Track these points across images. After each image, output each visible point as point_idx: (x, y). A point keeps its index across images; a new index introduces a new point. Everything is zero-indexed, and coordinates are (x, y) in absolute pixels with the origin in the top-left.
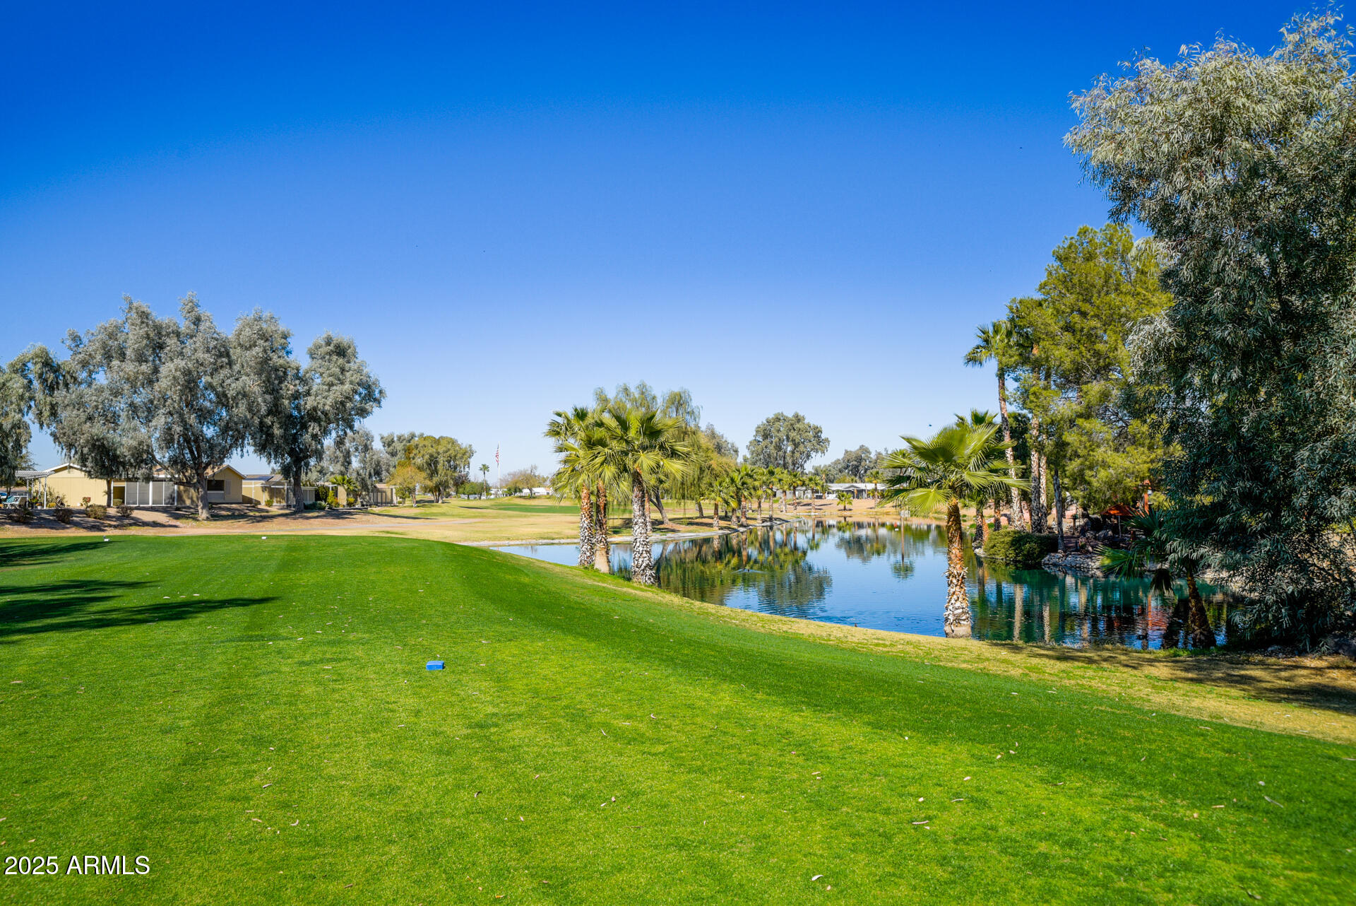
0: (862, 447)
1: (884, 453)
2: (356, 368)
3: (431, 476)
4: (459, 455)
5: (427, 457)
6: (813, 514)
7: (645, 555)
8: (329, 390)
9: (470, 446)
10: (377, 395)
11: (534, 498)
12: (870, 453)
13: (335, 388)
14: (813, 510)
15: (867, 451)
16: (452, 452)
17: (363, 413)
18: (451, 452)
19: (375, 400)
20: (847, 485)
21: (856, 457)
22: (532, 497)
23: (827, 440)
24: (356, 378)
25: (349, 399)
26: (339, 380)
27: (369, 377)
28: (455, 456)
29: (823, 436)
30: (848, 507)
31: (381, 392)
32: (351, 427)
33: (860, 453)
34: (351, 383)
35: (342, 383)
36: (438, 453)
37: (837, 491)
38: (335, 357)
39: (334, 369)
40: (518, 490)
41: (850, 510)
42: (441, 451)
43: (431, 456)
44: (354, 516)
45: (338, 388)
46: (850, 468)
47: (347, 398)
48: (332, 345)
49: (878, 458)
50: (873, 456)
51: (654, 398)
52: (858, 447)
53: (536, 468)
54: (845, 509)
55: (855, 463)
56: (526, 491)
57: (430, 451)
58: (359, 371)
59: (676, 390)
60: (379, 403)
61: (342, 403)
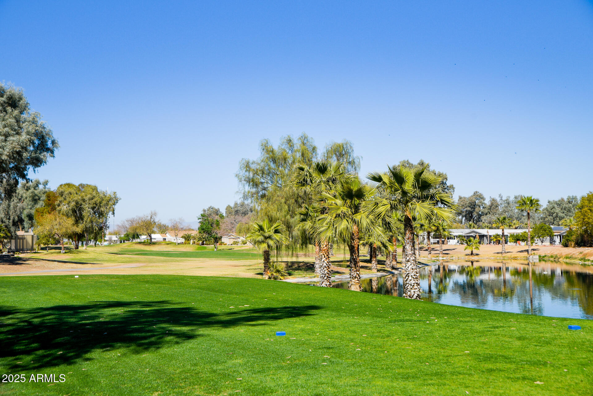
0: (475, 193)
1: (498, 199)
2: (31, 119)
3: (77, 222)
4: (104, 202)
5: (73, 204)
6: (441, 258)
7: (416, 287)
8: (6, 140)
9: (115, 193)
10: (49, 145)
11: (154, 243)
12: (483, 199)
13: (11, 138)
14: (441, 255)
15: (481, 197)
16: (97, 199)
17: (37, 162)
18: (95, 199)
19: (48, 150)
20: (468, 231)
21: (470, 203)
22: (151, 243)
23: (452, 187)
24: (31, 129)
25: (25, 148)
26: (15, 130)
27: (44, 128)
28: (100, 203)
29: (448, 183)
30: (475, 251)
31: (53, 142)
32: (24, 176)
33: (474, 199)
34: (28, 133)
35: (18, 134)
36: (84, 200)
37: (459, 236)
38: (9, 109)
39: (10, 120)
40: (136, 236)
41: (477, 255)
42: (86, 198)
43: (77, 203)
44: (27, 262)
45: (15, 139)
46: (464, 214)
47: (22, 148)
48: (5, 96)
49: (492, 204)
50: (487, 202)
51: (314, 149)
52: (472, 194)
53: (155, 214)
54: (472, 254)
55: (469, 209)
56: (143, 238)
57: (76, 199)
58: (34, 122)
59: (339, 141)
60: (52, 152)
61: (19, 153)
